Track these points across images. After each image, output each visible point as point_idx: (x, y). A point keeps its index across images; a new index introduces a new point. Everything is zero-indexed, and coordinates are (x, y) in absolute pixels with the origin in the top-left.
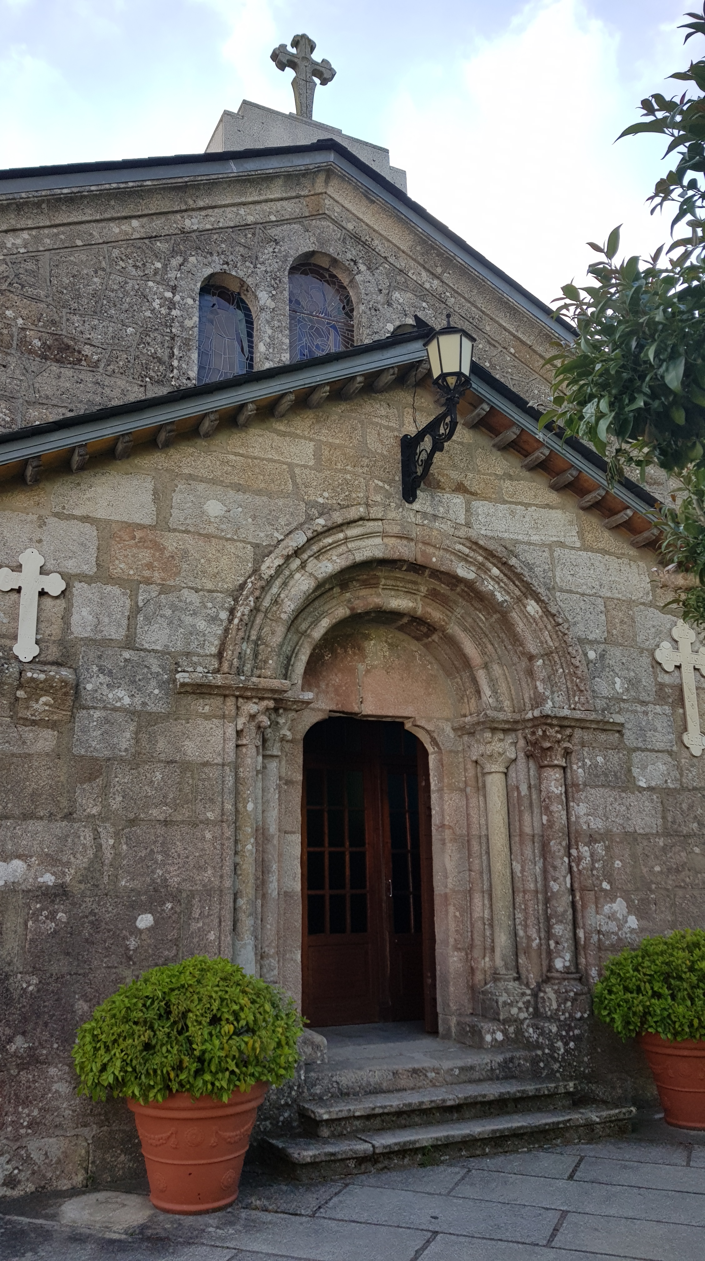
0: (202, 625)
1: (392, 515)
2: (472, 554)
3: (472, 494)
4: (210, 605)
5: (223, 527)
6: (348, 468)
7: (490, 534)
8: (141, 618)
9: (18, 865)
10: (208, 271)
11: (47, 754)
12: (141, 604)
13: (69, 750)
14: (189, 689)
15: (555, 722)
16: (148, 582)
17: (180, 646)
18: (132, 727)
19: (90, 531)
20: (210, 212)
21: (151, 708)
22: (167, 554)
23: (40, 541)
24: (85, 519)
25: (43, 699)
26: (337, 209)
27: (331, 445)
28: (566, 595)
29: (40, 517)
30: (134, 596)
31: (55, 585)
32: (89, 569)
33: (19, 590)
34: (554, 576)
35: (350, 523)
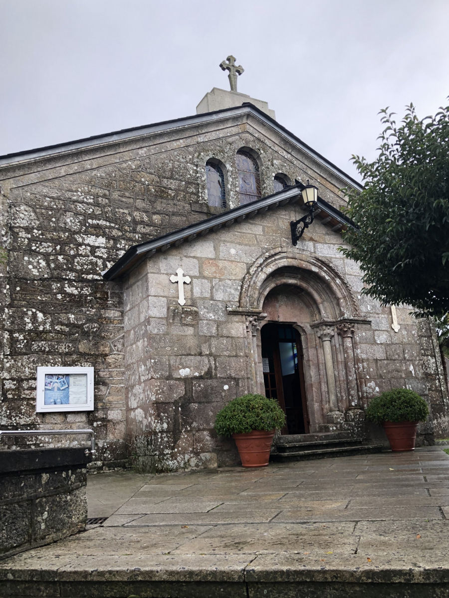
0: (233, 291)
1: (290, 250)
2: (317, 263)
3: (315, 241)
4: (235, 285)
5: (236, 258)
6: (274, 234)
7: (322, 255)
8: (214, 290)
9: (188, 370)
10: (208, 158)
11: (192, 335)
12: (214, 285)
13: (198, 334)
14: (231, 313)
15: (348, 321)
16: (215, 278)
17: (227, 299)
18: (216, 326)
19: (195, 261)
20: (206, 134)
21: (220, 319)
22: (220, 268)
23: (181, 265)
24: (194, 257)
25: (189, 317)
26: (252, 129)
27: (268, 227)
28: (349, 276)
29: (181, 257)
30: (211, 282)
31: (188, 280)
32: (197, 274)
33: (177, 282)
34: (345, 270)
35: (276, 254)
